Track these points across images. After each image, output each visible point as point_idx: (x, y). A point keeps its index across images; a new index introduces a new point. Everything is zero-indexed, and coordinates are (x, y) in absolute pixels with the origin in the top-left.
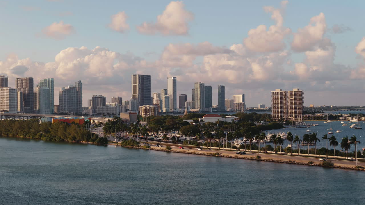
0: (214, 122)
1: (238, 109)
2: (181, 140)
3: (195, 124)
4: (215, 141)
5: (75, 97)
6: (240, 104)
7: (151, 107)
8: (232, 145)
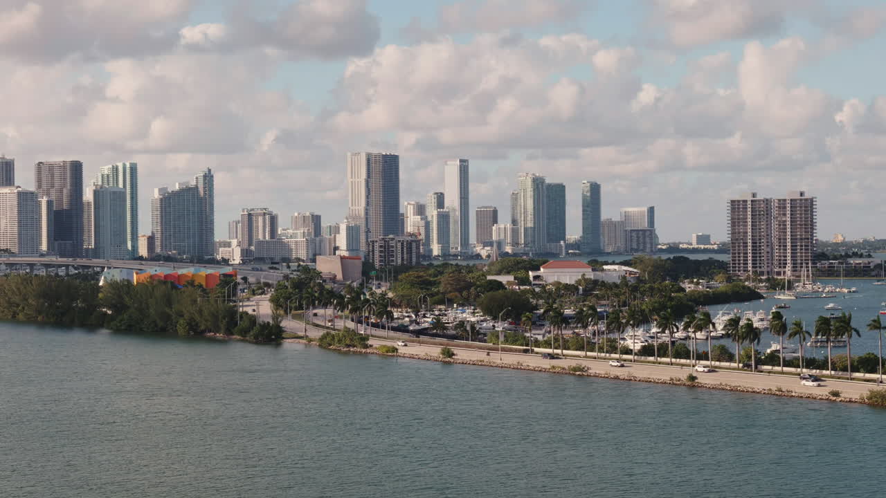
0: (573, 282)
1: (635, 246)
2: (482, 331)
3: (519, 289)
4: (574, 332)
5: (193, 213)
6: (641, 233)
7: (399, 241)
8: (620, 343)
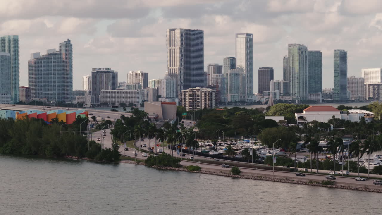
0: (326, 122)
1: (371, 96)
2: (261, 155)
3: (288, 126)
4: (327, 157)
5: (58, 71)
6: (376, 86)
7: (203, 92)
8: (359, 165)
